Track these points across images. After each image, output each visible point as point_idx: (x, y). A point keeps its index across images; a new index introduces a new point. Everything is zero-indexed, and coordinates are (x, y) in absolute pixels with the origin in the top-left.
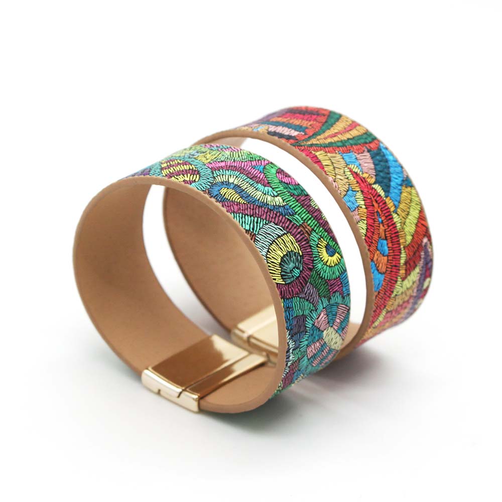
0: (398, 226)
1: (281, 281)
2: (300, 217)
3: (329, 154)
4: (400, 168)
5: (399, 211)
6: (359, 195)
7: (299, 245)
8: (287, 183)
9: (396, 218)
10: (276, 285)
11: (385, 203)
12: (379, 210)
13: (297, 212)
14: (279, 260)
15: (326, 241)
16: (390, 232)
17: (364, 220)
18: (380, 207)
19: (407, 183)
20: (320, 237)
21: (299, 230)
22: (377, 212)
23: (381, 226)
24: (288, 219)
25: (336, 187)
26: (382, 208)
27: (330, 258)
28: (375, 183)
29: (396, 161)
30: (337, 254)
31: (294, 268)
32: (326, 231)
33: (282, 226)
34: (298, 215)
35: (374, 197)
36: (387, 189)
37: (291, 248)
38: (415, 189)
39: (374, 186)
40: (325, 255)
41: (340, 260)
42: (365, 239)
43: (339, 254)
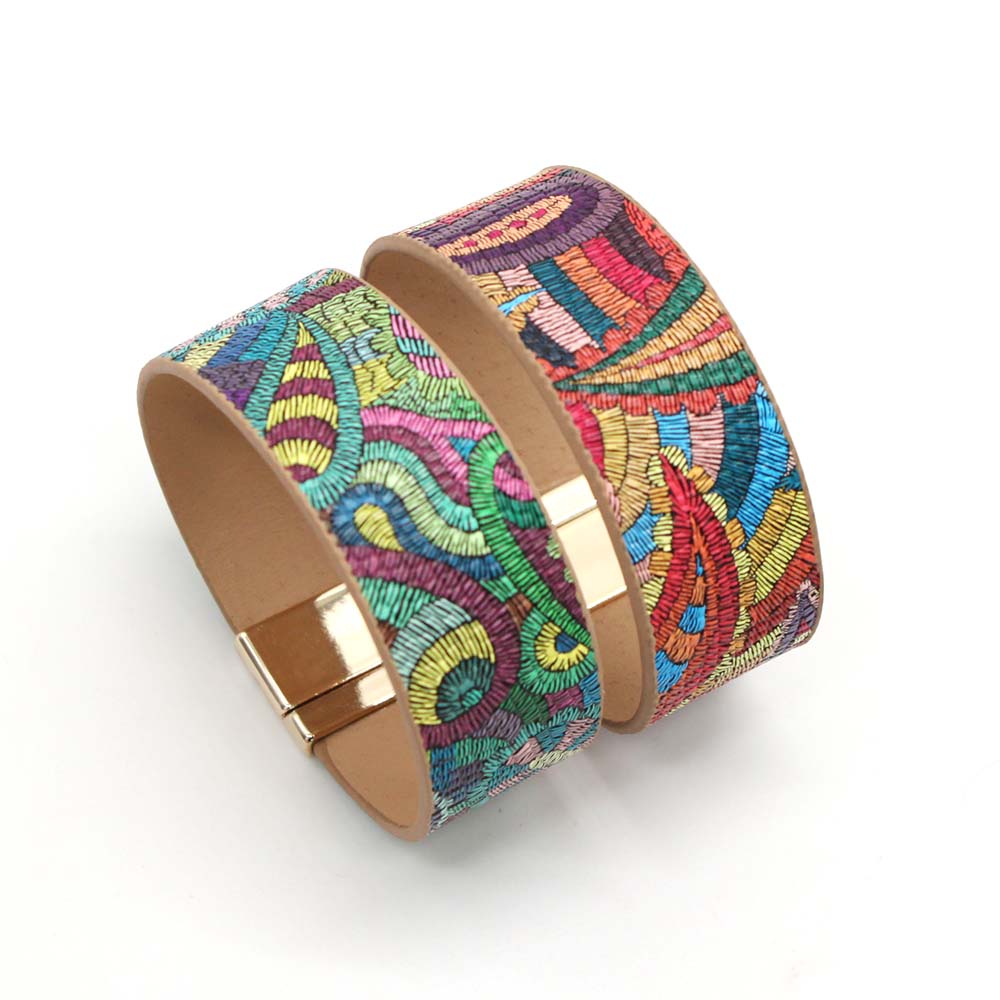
0: (743, 573)
1: (432, 720)
2: (512, 581)
3: (629, 418)
4: (783, 449)
5: (753, 543)
6: (665, 524)
7: (492, 643)
8: (509, 497)
9: (741, 559)
10: (418, 729)
11: (722, 533)
12: (703, 550)
13: (509, 569)
14: (439, 679)
15: (560, 627)
16: (720, 589)
17: (660, 577)
18: (707, 544)
19: (792, 481)
20: (546, 620)
21: (503, 610)
22: (698, 554)
23: (700, 581)
24: (484, 589)
25: (615, 508)
26: (710, 546)
27: (562, 656)
28: (711, 490)
29: (781, 430)
30: (581, 647)
31: (470, 690)
32: (564, 604)
33: (464, 607)
34: (509, 577)
35: (698, 523)
36: (734, 502)
37: (472, 648)
38: (806, 494)
39: (707, 498)
40: (550, 654)
41: (584, 656)
42: (651, 616)
43: (586, 646)
